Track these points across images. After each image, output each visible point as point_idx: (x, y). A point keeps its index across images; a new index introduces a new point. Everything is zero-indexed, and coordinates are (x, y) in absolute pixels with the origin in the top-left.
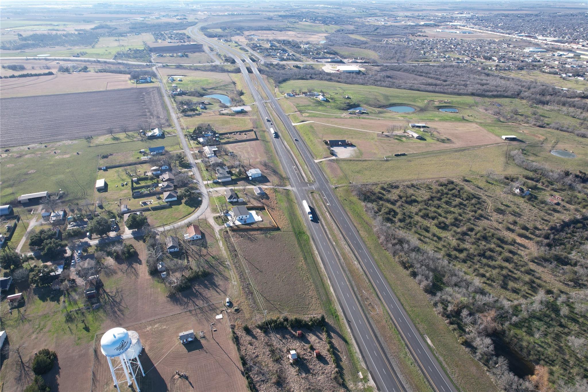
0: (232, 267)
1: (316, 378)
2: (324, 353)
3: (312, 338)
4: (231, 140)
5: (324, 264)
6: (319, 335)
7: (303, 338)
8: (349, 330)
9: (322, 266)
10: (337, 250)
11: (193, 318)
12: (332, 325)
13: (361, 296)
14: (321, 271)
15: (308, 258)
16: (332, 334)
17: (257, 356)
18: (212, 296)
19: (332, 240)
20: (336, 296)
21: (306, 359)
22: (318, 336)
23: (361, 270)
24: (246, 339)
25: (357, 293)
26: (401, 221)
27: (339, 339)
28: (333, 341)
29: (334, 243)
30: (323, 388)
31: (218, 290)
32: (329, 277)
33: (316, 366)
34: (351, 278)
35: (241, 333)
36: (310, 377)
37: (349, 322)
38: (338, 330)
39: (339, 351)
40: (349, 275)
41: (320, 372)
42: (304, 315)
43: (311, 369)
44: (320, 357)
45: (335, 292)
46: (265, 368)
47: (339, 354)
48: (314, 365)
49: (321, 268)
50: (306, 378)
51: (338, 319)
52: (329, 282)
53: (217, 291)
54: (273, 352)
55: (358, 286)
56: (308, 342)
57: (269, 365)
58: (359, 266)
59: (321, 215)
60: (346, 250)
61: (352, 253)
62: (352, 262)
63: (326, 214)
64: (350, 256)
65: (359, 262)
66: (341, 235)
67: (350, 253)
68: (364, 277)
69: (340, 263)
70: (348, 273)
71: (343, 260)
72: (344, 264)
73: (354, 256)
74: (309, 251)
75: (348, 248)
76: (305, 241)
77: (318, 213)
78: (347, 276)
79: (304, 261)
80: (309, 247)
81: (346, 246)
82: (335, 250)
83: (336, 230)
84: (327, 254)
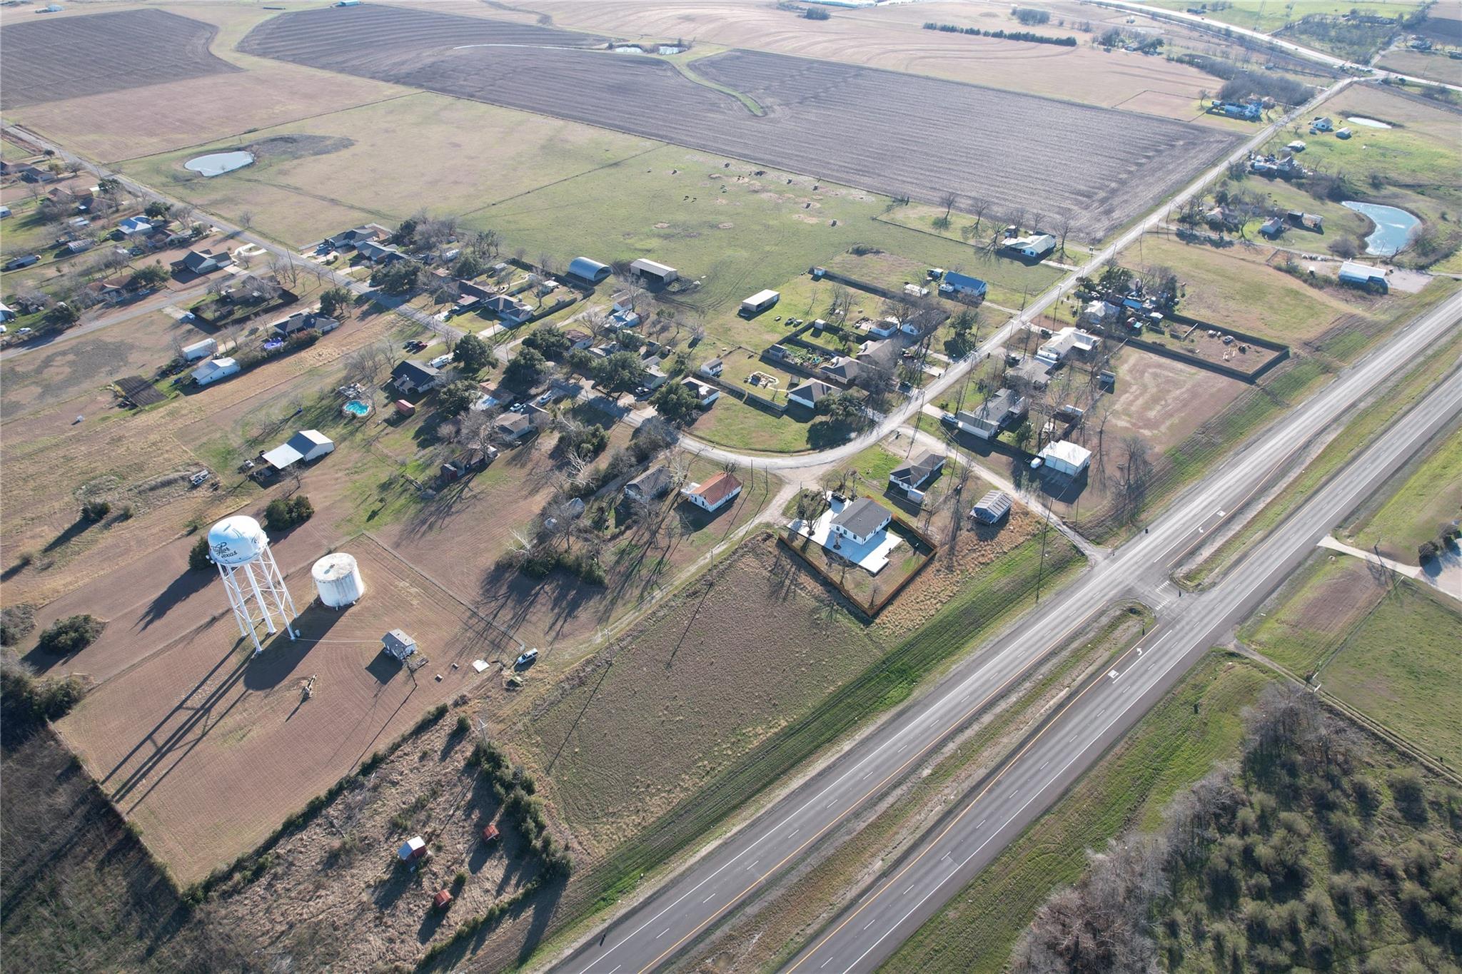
0: (648, 608)
1: (369, 930)
2: (458, 918)
3: (494, 870)
4: (1173, 345)
5: (806, 786)
6: (513, 882)
7: (483, 850)
8: (568, 952)
9: (797, 782)
10: (898, 792)
11: (457, 629)
12: (562, 900)
13: (730, 938)
14: (772, 790)
15: (799, 737)
16: (529, 913)
17: (394, 784)
18: (534, 624)
19: (939, 759)
20: (690, 869)
21: (419, 884)
22: (506, 880)
23: (850, 895)
24: (436, 739)
25: (738, 920)
26: (1257, 932)
27: (522, 938)
28: (507, 924)
29: (926, 772)
30: (346, 958)
31: (559, 624)
32: (759, 819)
33: (410, 913)
34: (793, 878)
35: (449, 722)
36: (371, 916)
37: (601, 939)
38: (553, 923)
39: (474, 952)
40: (804, 869)
41: (391, 932)
42: (567, 819)
43: (396, 907)
44: (438, 913)
45: (704, 859)
46: (367, 813)
47: (468, 955)
48: (410, 910)
49: (785, 784)
50: (363, 908)
51: (598, 910)
52: (735, 830)
53: (554, 624)
54: (419, 805)
55: (773, 909)
56: (476, 866)
57: (377, 818)
58: (868, 880)
59: (1041, 681)
60: (918, 817)
61: (918, 836)
62: (873, 856)
63: (1054, 692)
64: (900, 837)
65: (885, 874)
66: (982, 772)
67: (912, 833)
68: (825, 915)
69: (842, 823)
70: (812, 863)
71: (863, 825)
72: (847, 838)
73: (905, 848)
74: (839, 726)
75: (933, 818)
76: (875, 699)
77: (1042, 672)
78: (797, 864)
79: (776, 734)
80: (856, 722)
81: (939, 809)
82: (895, 787)
83: (997, 749)
84: (862, 774)
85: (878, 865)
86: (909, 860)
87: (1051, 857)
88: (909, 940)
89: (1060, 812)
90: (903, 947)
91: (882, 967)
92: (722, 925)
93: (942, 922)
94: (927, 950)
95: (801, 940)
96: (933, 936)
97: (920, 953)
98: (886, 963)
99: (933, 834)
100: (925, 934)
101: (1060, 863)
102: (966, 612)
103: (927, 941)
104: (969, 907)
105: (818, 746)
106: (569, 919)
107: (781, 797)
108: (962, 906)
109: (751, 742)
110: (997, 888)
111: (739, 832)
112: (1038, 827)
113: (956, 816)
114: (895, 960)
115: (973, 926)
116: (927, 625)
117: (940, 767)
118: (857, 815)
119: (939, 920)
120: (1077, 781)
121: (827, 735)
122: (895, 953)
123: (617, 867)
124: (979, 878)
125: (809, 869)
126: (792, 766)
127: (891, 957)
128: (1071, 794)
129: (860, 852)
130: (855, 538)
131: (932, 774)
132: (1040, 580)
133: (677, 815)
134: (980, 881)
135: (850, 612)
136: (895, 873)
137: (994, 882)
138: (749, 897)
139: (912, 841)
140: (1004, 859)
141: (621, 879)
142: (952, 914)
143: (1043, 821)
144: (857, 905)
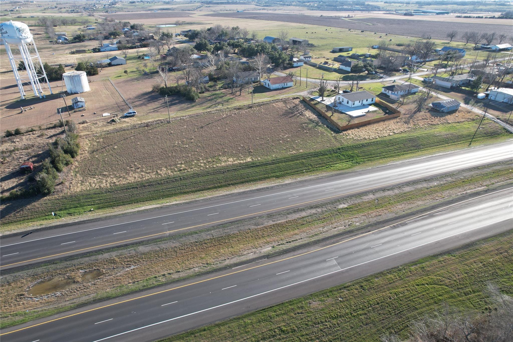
3: (10, 183)
7: (17, 174)
9: (238, 190)
10: (312, 212)
13: (112, 261)
15: (256, 170)
18: (147, 107)
19: (357, 201)
23: (229, 262)
24: (54, 132)
25: (127, 252)
29: (343, 206)
32: (196, 201)
34: (192, 239)
40: (204, 236)
45: (139, 211)
55: (159, 254)
58: (251, 256)
59: (461, 179)
60: (321, 229)
61: (313, 240)
62: (268, 243)
63: (472, 187)
64: (298, 237)
65: (268, 256)
66: (391, 216)
67: (310, 237)
68: (197, 269)
69: (255, 217)
70: (214, 234)
71: (271, 223)
72: (253, 227)
73: (298, 244)
74: (289, 171)
75: (335, 232)
76: (324, 165)
77: (464, 175)
78: (201, 232)
79: (240, 163)
80: (304, 172)
81: (341, 228)
82: (311, 208)
83: (410, 206)
84: (289, 196)
85: (267, 249)
86: (296, 253)
87: (444, 289)
88: (259, 312)
89: (462, 256)
90: (249, 315)
91: (218, 325)
92: (113, 251)
93: (302, 307)
94: (274, 327)
95: (163, 280)
96: (285, 317)
97: (264, 328)
98: (223, 324)
99: (328, 242)
100: (278, 313)
101: (452, 297)
102: (411, 140)
103: (278, 319)
104: (336, 303)
105: (268, 178)
106: (22, 219)
107: (221, 195)
108: (329, 301)
109: (220, 163)
110: (374, 297)
111: (176, 204)
112: (435, 261)
113: (356, 235)
114: (234, 324)
115: (334, 321)
116: (379, 139)
117: (356, 205)
118: (270, 216)
119: (300, 305)
120: (485, 240)
121: (278, 174)
122: (239, 319)
123: (79, 200)
124: (358, 283)
125: (209, 237)
126: (242, 183)
127: (232, 321)
128: (477, 247)
129: (257, 238)
130: (348, 103)
131: (347, 208)
132: (473, 138)
133: (142, 185)
134: (357, 286)
135: (328, 127)
136: (277, 258)
137: (372, 291)
138: (148, 240)
139: (307, 242)
140: (389, 276)
141: (77, 207)
142: (315, 304)
143: (441, 259)
144: (230, 270)
